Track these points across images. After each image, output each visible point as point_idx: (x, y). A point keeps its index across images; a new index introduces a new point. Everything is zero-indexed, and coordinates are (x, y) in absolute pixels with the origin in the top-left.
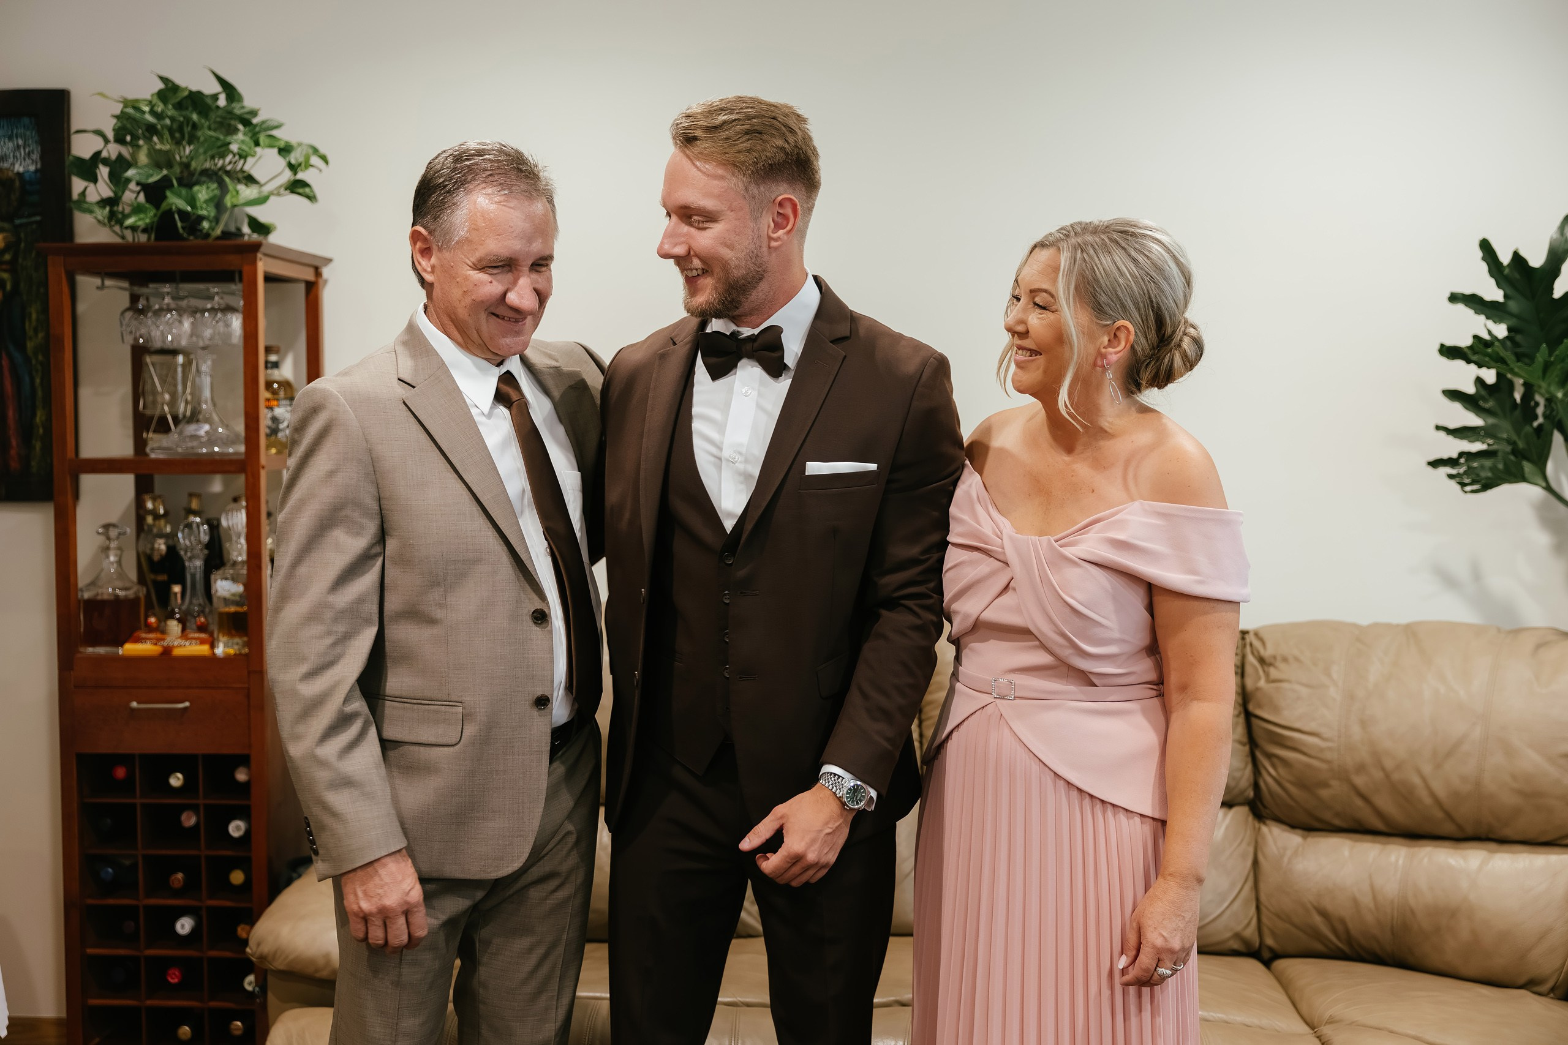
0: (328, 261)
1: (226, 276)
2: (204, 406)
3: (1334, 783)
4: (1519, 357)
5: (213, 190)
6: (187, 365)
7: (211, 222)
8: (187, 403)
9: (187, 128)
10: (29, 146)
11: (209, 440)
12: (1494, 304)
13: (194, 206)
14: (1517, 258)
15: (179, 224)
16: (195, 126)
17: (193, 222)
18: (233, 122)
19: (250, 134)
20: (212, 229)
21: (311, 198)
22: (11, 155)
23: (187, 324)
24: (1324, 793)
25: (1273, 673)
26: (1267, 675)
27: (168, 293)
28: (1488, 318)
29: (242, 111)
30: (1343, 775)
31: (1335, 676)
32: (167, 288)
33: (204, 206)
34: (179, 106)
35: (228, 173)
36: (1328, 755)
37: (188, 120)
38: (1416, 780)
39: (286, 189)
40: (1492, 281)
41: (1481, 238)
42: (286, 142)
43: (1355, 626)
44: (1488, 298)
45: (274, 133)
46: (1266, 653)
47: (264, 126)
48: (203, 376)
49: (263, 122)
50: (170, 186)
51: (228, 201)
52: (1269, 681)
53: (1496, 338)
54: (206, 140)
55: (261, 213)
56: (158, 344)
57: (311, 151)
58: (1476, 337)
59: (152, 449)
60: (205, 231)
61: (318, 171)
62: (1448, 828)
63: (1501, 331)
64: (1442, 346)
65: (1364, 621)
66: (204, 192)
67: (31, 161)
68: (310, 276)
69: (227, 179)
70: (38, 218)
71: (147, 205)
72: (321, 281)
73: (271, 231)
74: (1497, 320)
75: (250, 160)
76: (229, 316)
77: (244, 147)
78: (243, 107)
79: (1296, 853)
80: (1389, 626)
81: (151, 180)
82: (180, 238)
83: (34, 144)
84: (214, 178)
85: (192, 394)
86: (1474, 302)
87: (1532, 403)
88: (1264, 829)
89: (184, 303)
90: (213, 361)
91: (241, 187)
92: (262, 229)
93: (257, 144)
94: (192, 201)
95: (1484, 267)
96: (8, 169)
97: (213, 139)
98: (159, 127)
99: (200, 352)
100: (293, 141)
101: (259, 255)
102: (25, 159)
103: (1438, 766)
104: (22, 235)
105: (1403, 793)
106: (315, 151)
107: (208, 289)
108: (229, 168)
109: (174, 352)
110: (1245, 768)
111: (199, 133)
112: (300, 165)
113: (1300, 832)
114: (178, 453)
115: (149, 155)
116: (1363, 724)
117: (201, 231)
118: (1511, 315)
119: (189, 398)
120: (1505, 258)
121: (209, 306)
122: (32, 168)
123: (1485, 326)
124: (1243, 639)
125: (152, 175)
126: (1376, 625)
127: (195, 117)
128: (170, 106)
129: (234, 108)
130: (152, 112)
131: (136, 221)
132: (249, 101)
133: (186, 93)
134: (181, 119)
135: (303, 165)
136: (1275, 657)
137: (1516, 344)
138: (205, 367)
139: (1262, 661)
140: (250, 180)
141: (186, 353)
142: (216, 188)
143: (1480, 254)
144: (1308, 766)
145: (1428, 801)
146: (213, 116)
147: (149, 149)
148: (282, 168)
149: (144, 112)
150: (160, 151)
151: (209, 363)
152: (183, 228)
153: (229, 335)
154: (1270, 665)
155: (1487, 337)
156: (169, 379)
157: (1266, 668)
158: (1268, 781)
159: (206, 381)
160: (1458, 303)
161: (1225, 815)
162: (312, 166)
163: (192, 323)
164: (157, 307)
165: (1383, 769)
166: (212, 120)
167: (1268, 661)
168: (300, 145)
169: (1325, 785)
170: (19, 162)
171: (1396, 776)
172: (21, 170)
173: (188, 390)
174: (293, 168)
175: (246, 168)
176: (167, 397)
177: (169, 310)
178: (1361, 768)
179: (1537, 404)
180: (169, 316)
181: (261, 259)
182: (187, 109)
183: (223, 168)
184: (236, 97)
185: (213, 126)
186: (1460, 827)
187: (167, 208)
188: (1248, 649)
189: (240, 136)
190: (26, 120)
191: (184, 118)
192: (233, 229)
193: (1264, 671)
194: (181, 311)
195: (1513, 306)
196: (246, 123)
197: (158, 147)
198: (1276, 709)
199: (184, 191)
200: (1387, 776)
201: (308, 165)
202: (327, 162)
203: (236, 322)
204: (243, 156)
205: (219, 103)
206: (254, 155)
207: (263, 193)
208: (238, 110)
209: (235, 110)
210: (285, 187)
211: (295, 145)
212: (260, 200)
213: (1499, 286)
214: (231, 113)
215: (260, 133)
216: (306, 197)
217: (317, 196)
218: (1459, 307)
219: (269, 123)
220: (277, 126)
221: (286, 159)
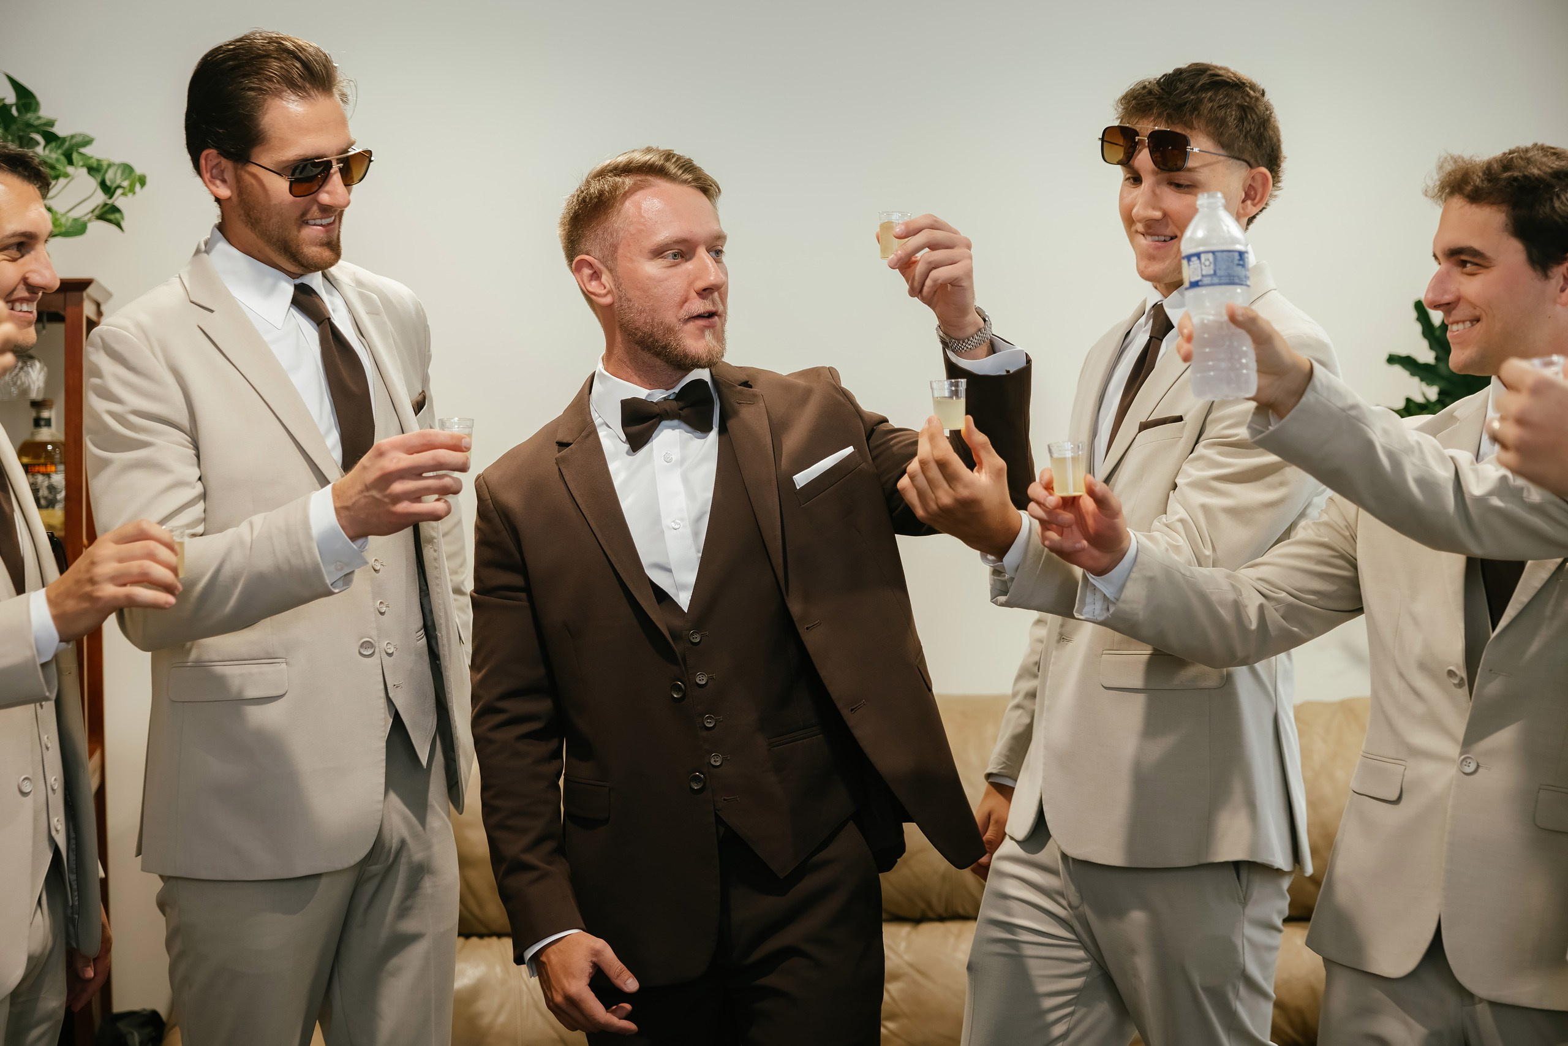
12: (1426, 367)
18: (30, 134)
19: (59, 151)
21: (119, 225)
28: (1422, 380)
29: (39, 121)
39: (96, 215)
40: (1425, 343)
41: (1416, 299)
42: (98, 160)
44: (1421, 359)
45: (86, 149)
47: (74, 141)
49: (72, 137)
53: (1429, 401)
57: (123, 171)
58: (1408, 400)
61: (133, 196)
63: (1433, 394)
74: (1430, 383)
78: (39, 118)
86: (1408, 363)
93: (70, 162)
95: (1418, 328)
101: (84, 296)
106: (133, 171)
112: (119, 187)
118: (1443, 377)
123: (1419, 388)
129: (29, 119)
132: (45, 112)
143: (1414, 314)
146: (14, 127)
148: (94, 190)
155: (1420, 399)
160: (1395, 364)
168: (110, 165)
174: (106, 190)
181: (86, 301)
184: (34, 106)
189: (46, 152)
195: (1442, 368)
196: (45, 133)
202: (143, 184)
205: (14, 111)
206: (66, 175)
207: (75, 220)
208: (35, 121)
209: (32, 121)
210: (97, 212)
211: (105, 164)
212: (78, 229)
213: (1431, 347)
214: (29, 126)
215: (70, 150)
216: (114, 224)
217: (123, 224)
218: (1398, 370)
219: (79, 139)
220: (88, 142)
221: (99, 180)
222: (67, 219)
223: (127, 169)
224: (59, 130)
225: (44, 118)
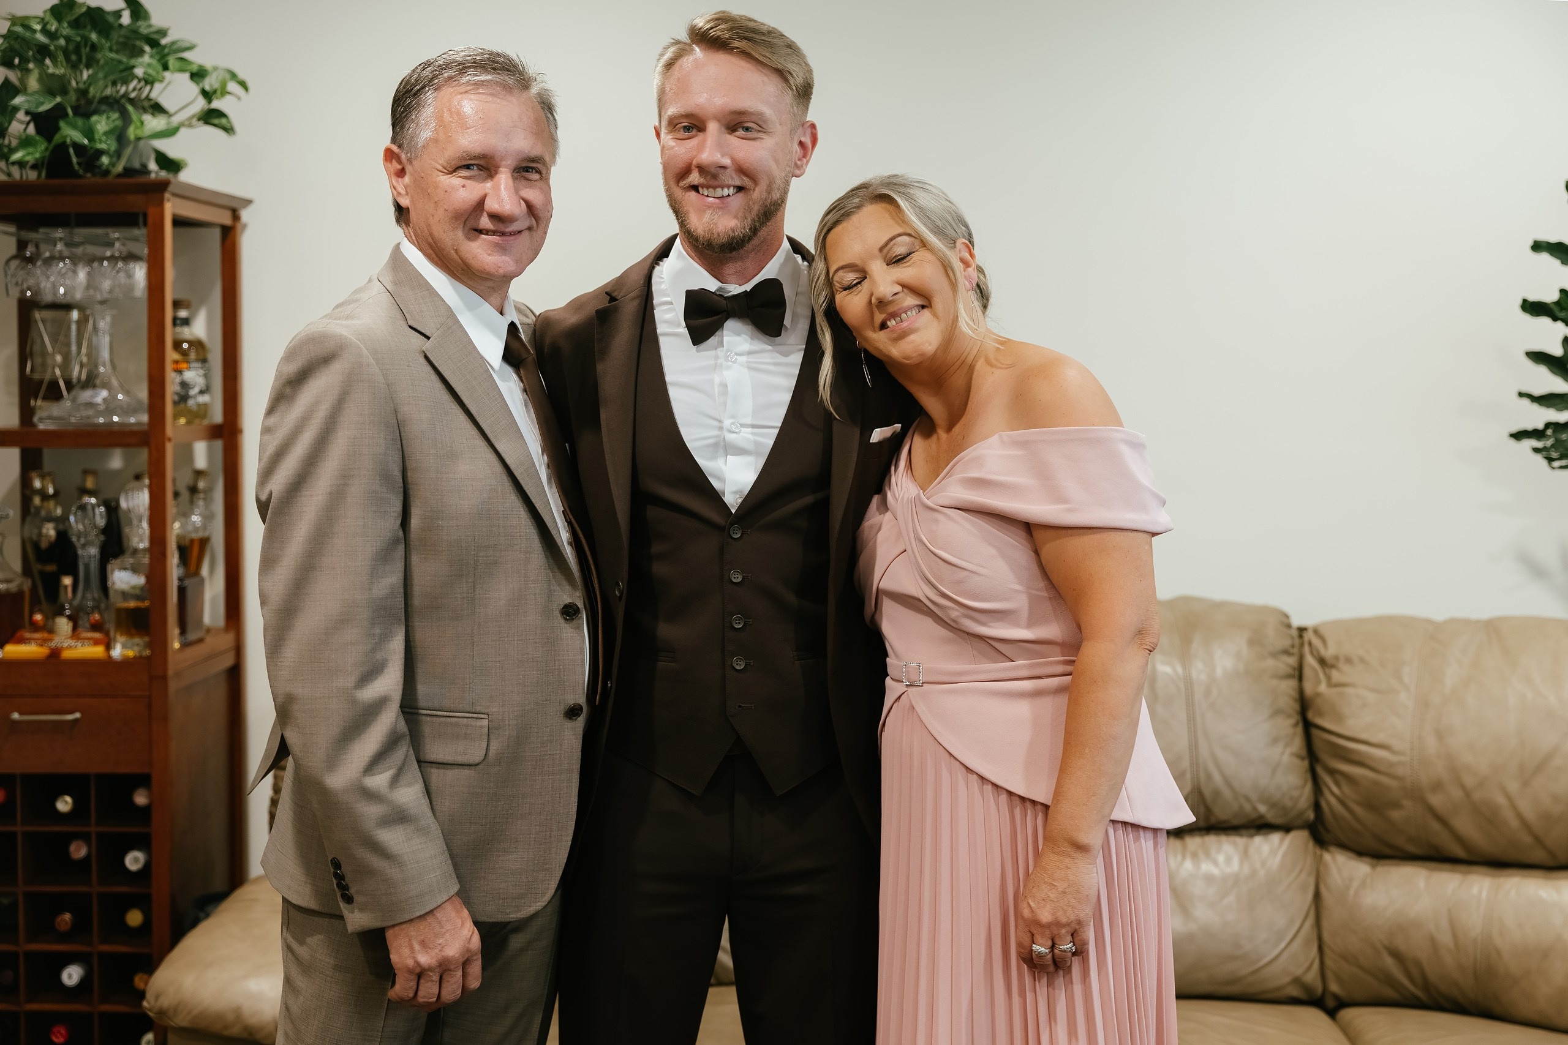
0: (248, 202)
1: (128, 220)
2: (102, 369)
3: (1407, 804)
5: (114, 121)
6: (82, 322)
7: (111, 156)
8: (82, 365)
9: (85, 48)
11: (107, 408)
13: (91, 139)
15: (74, 160)
16: (94, 47)
17: (90, 157)
18: (138, 43)
19: (157, 57)
20: (113, 165)
21: (229, 130)
23: (82, 275)
24: (1396, 815)
25: (1335, 675)
26: (1329, 678)
27: (61, 239)
29: (149, 30)
30: (1416, 794)
31: (1406, 679)
32: (59, 233)
33: (104, 138)
34: (76, 24)
35: (132, 101)
36: (1400, 771)
37: (86, 39)
38: (1501, 800)
39: (199, 120)
42: (200, 66)
43: (1429, 621)
45: (186, 55)
46: (1328, 653)
47: (175, 47)
48: (101, 334)
49: (173, 43)
50: (65, 115)
51: (131, 133)
52: (1331, 684)
54: (106, 63)
55: (171, 148)
56: (48, 298)
57: (228, 76)
59: (41, 420)
60: (104, 167)
61: (236, 100)
62: (1539, 856)
64: (1525, 301)
65: (1439, 615)
66: (103, 123)
68: (227, 220)
69: (130, 108)
71: (38, 138)
72: (239, 226)
73: (182, 168)
75: (158, 87)
76: (132, 265)
77: (150, 71)
78: (150, 26)
79: (1363, 884)
80: (1467, 622)
81: (42, 109)
82: (76, 175)
84: (116, 107)
85: (89, 355)
86: (1560, 251)
88: (1327, 857)
89: (79, 251)
90: (114, 317)
91: (147, 118)
92: (171, 165)
93: (166, 67)
94: (89, 133)
97: (115, 63)
98: (52, 48)
99: (98, 307)
100: (208, 64)
101: (167, 195)
103: (1526, 784)
105: (1486, 815)
106: (233, 76)
107: (107, 234)
108: (133, 95)
109: (67, 307)
110: (1304, 786)
111: (99, 56)
112: (215, 92)
113: (1368, 860)
114: (72, 423)
115: (40, 80)
116: (1440, 735)
117: (100, 167)
119: (85, 360)
121: (108, 254)
124: (1301, 636)
125: (42, 103)
126: (1453, 621)
127: (94, 36)
128: (65, 25)
129: (139, 27)
130: (44, 31)
131: (24, 156)
132: (157, 19)
133: (84, 9)
134: (78, 39)
135: (219, 92)
136: (1337, 658)
138: (104, 324)
139: (1322, 662)
140: (157, 109)
141: (81, 308)
142: (118, 118)
144: (1377, 783)
145: (1514, 823)
146: (115, 35)
147: (40, 74)
148: (194, 96)
149: (35, 31)
150: (53, 75)
151: (108, 319)
152: (79, 164)
153: (130, 289)
154: (1332, 666)
156: (61, 338)
157: (1327, 670)
158: (1331, 800)
159: (104, 341)
160: (1542, 252)
161: (1282, 840)
162: (229, 93)
163: (89, 274)
164: (47, 254)
165: (1463, 787)
166: (114, 42)
167: (1329, 661)
168: (215, 69)
169: (1397, 805)
171: (1477, 796)
173: (84, 350)
174: (207, 95)
175: (153, 95)
176: (59, 358)
177: (62, 258)
178: (1437, 786)
180: (61, 265)
181: (169, 200)
182: (85, 27)
183: (125, 95)
184: (143, 15)
185: (115, 48)
186: (1551, 854)
187: (60, 141)
188: (1306, 649)
189: (146, 59)
191: (82, 37)
192: (137, 165)
193: (1325, 674)
194: (75, 260)
196: (154, 43)
197: (51, 70)
198: (1339, 718)
199: (80, 122)
200: (1468, 794)
201: (224, 92)
202: (246, 88)
203: (140, 273)
204: (149, 81)
205: (126, 21)
206: (163, 80)
207: (170, 123)
208: (145, 27)
209: (141, 30)
210: (197, 117)
211: (207, 68)
212: (169, 132)
214: (136, 33)
215: (171, 55)
216: (222, 128)
217: (235, 128)
219: (180, 44)
220: (189, 47)
221: (200, 86)
222: (159, 123)
223: (231, 72)
224: (166, 38)
225: (154, 28)
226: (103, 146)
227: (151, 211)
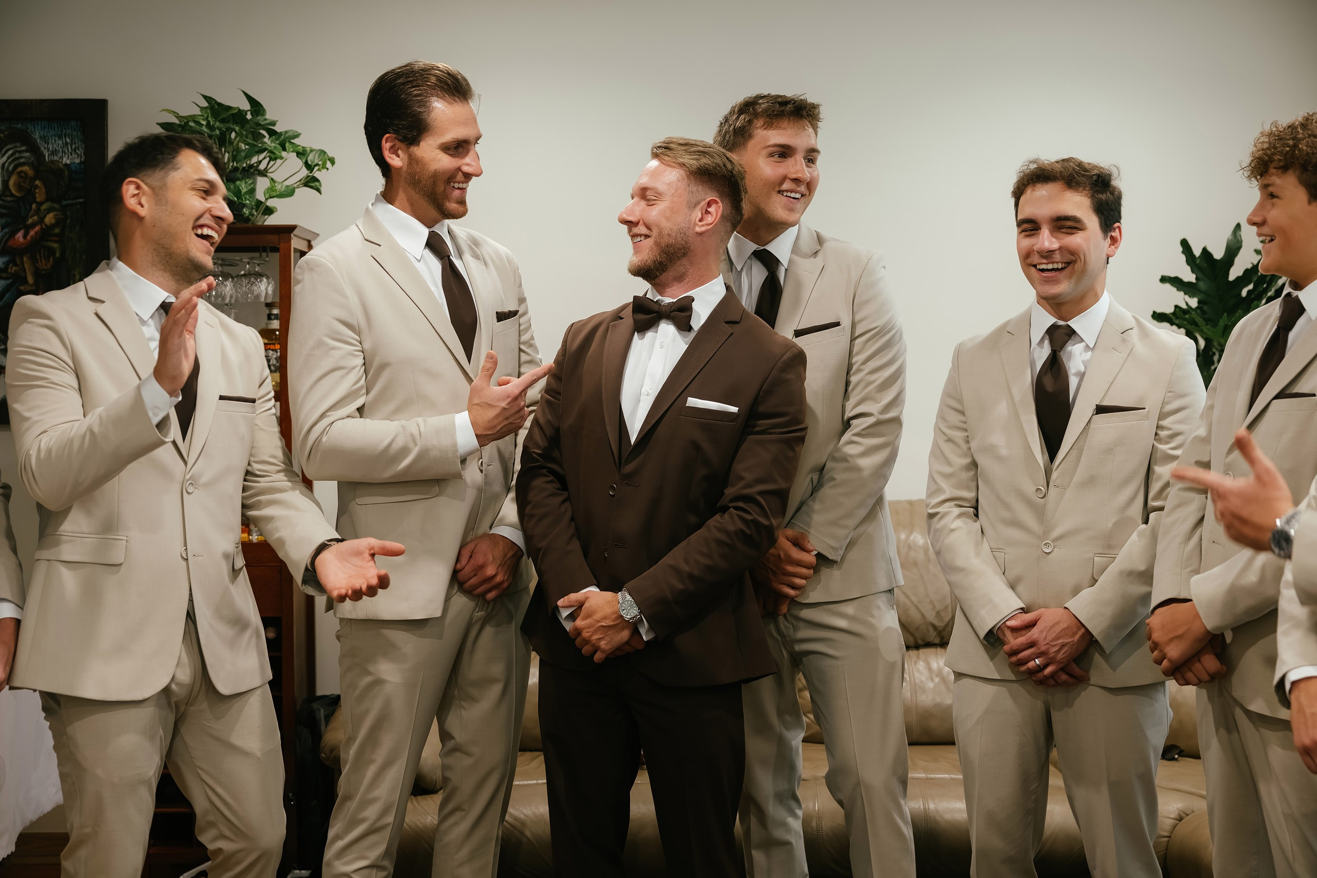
4: (1207, 321)
5: (251, 184)
7: (251, 209)
10: (75, 144)
12: (1190, 283)
13: (238, 197)
14: (1205, 251)
18: (260, 131)
19: (276, 141)
20: (252, 214)
21: (319, 191)
22: (61, 150)
28: (1185, 294)
29: (265, 122)
33: (247, 197)
34: (223, 121)
35: (260, 171)
39: (301, 184)
40: (1189, 268)
41: (1182, 238)
42: (303, 147)
44: (1186, 279)
45: (295, 140)
47: (287, 135)
49: (286, 132)
53: (1191, 308)
57: (321, 154)
58: (1176, 307)
60: (245, 216)
61: (326, 171)
63: (1194, 303)
64: (1154, 312)
66: (243, 186)
67: (76, 156)
70: (81, 200)
74: (1192, 295)
76: (260, 280)
77: (273, 151)
78: (266, 120)
83: (80, 143)
84: (248, 174)
86: (1176, 282)
87: (1211, 353)
93: (284, 149)
94: (237, 193)
95: (1183, 258)
96: (58, 161)
100: (308, 147)
101: (292, 236)
102: (71, 154)
104: (68, 214)
106: (325, 155)
112: (317, 165)
117: (242, 216)
118: (1201, 292)
120: (1197, 252)
121: (243, 273)
122: (77, 161)
123: (1184, 299)
128: (219, 121)
129: (259, 121)
130: (208, 125)
132: (270, 116)
133: (236, 111)
134: (224, 129)
137: (1204, 312)
143: (1181, 249)
146: (248, 126)
148: (300, 167)
149: (201, 125)
155: (1184, 306)
160: (1166, 283)
162: (323, 167)
168: (312, 151)
170: (67, 156)
172: (68, 162)
174: (309, 167)
179: (1214, 354)
181: (293, 239)
182: (228, 122)
184: (262, 112)
189: (269, 143)
190: (73, 123)
195: (1202, 285)
196: (271, 131)
201: (320, 166)
202: (334, 165)
204: (273, 158)
205: (249, 116)
206: (281, 158)
207: (287, 186)
208: (262, 121)
209: (260, 122)
210: (302, 182)
211: (308, 150)
212: (289, 193)
213: (1193, 271)
214: (258, 124)
215: (285, 141)
216: (315, 189)
217: (322, 189)
218: (1168, 286)
219: (291, 133)
220: (297, 136)
221: (304, 161)
222: (282, 186)
223: (323, 152)
224: (278, 128)
225: (269, 119)
226: (248, 202)
227: (282, 246)
